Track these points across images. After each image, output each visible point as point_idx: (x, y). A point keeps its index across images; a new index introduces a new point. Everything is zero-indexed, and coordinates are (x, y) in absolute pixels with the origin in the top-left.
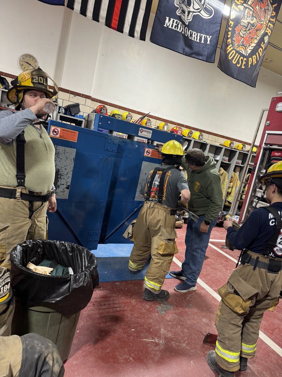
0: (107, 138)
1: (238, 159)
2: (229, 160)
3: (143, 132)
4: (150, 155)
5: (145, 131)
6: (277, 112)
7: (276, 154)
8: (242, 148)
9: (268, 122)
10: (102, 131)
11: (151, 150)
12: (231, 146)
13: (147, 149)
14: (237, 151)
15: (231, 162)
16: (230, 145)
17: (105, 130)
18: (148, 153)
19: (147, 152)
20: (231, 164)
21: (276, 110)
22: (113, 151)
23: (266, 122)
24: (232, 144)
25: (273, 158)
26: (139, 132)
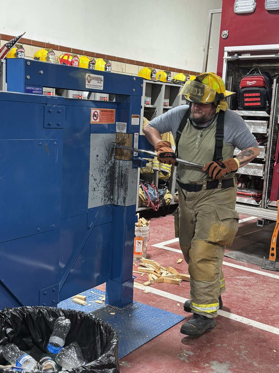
0: (46, 104)
1: (165, 98)
2: (153, 103)
3: (91, 80)
4: (98, 120)
5: (94, 78)
6: (237, 14)
7: (248, 82)
8: (167, 78)
9: (226, 32)
10: (31, 91)
11: (98, 111)
12: (153, 77)
13: (93, 111)
14: (162, 85)
15: (154, 105)
16: (152, 75)
17: (37, 89)
18: (95, 118)
19: (95, 115)
20: (155, 108)
21: (236, 12)
22: (58, 127)
23: (221, 33)
24: (154, 73)
25: (244, 90)
26: (87, 83)
